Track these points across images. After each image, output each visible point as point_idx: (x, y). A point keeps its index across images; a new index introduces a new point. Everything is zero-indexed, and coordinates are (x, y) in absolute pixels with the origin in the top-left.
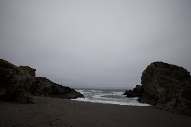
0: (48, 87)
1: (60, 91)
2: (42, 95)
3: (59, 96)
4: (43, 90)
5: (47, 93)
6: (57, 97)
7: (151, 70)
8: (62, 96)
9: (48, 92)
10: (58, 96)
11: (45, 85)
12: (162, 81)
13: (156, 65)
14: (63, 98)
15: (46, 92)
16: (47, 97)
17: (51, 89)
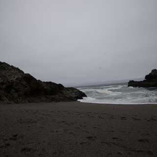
0: (14, 79)
1: (46, 87)
2: (3, 100)
3: (47, 98)
4: (4, 86)
5: (16, 95)
6: (42, 101)
8: (53, 96)
9: (17, 91)
10: (44, 99)
11: (5, 77)
14: (59, 101)
15: (13, 91)
16: (17, 102)
17: (24, 83)
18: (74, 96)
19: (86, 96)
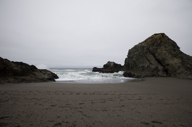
1: (15, 68)
3: (16, 79)
6: (9, 82)
7: (159, 41)
8: (24, 77)
12: (174, 52)
13: (163, 35)
18: (47, 77)
19: (58, 78)
